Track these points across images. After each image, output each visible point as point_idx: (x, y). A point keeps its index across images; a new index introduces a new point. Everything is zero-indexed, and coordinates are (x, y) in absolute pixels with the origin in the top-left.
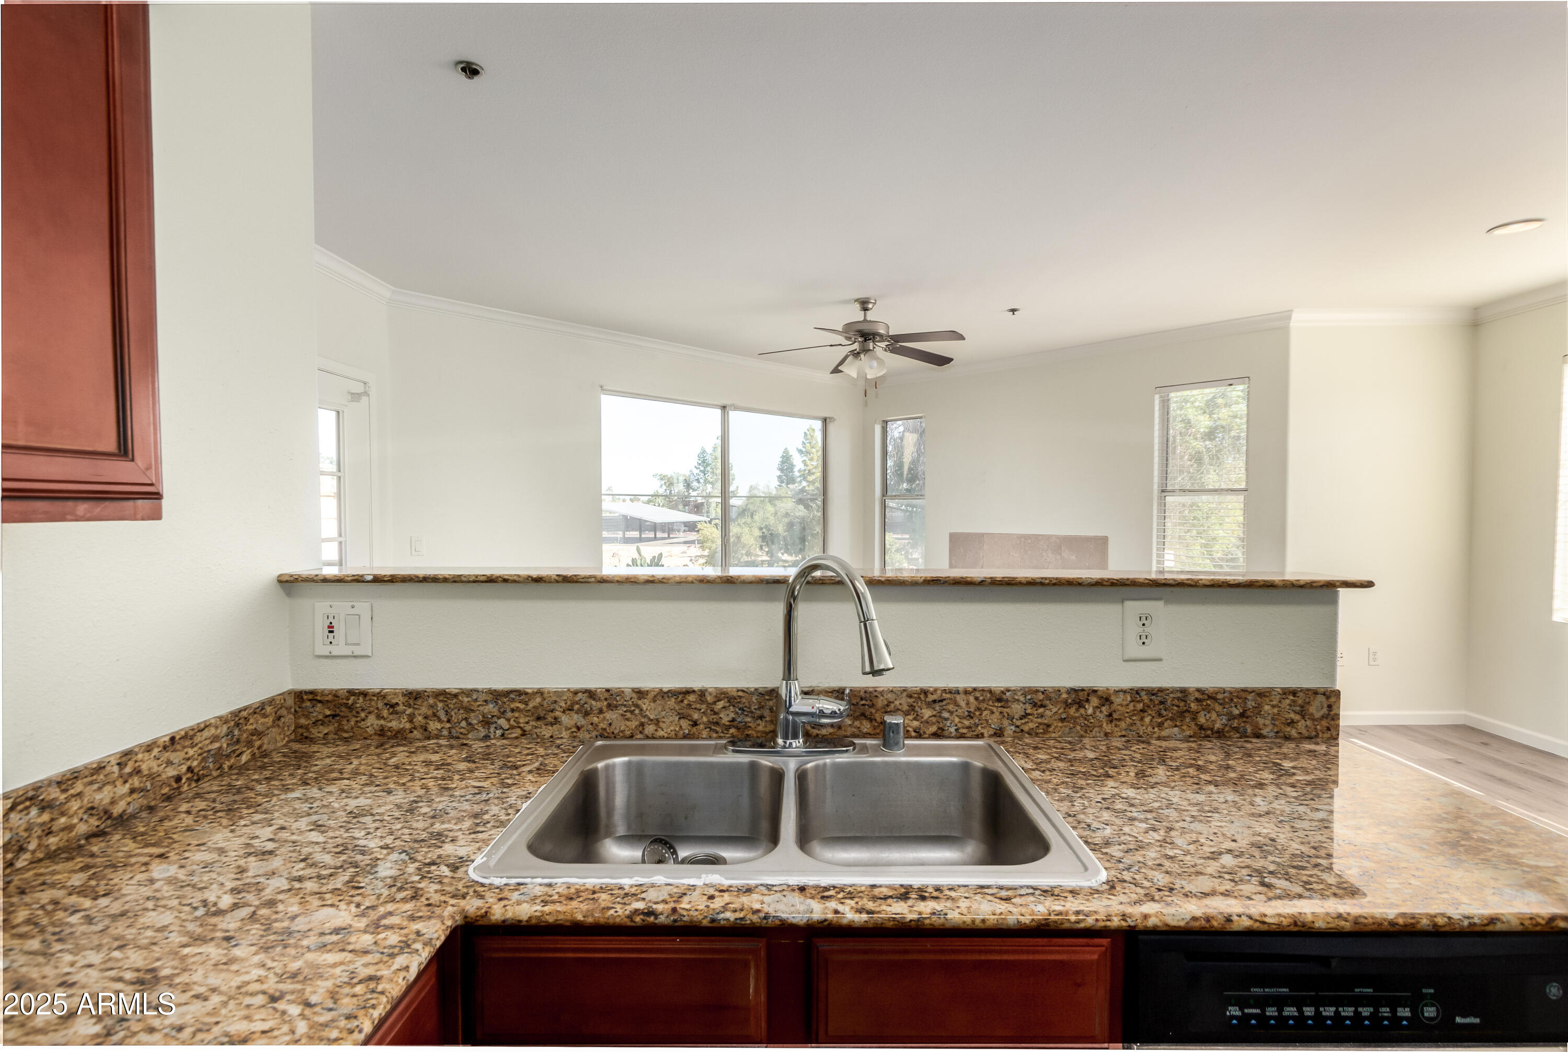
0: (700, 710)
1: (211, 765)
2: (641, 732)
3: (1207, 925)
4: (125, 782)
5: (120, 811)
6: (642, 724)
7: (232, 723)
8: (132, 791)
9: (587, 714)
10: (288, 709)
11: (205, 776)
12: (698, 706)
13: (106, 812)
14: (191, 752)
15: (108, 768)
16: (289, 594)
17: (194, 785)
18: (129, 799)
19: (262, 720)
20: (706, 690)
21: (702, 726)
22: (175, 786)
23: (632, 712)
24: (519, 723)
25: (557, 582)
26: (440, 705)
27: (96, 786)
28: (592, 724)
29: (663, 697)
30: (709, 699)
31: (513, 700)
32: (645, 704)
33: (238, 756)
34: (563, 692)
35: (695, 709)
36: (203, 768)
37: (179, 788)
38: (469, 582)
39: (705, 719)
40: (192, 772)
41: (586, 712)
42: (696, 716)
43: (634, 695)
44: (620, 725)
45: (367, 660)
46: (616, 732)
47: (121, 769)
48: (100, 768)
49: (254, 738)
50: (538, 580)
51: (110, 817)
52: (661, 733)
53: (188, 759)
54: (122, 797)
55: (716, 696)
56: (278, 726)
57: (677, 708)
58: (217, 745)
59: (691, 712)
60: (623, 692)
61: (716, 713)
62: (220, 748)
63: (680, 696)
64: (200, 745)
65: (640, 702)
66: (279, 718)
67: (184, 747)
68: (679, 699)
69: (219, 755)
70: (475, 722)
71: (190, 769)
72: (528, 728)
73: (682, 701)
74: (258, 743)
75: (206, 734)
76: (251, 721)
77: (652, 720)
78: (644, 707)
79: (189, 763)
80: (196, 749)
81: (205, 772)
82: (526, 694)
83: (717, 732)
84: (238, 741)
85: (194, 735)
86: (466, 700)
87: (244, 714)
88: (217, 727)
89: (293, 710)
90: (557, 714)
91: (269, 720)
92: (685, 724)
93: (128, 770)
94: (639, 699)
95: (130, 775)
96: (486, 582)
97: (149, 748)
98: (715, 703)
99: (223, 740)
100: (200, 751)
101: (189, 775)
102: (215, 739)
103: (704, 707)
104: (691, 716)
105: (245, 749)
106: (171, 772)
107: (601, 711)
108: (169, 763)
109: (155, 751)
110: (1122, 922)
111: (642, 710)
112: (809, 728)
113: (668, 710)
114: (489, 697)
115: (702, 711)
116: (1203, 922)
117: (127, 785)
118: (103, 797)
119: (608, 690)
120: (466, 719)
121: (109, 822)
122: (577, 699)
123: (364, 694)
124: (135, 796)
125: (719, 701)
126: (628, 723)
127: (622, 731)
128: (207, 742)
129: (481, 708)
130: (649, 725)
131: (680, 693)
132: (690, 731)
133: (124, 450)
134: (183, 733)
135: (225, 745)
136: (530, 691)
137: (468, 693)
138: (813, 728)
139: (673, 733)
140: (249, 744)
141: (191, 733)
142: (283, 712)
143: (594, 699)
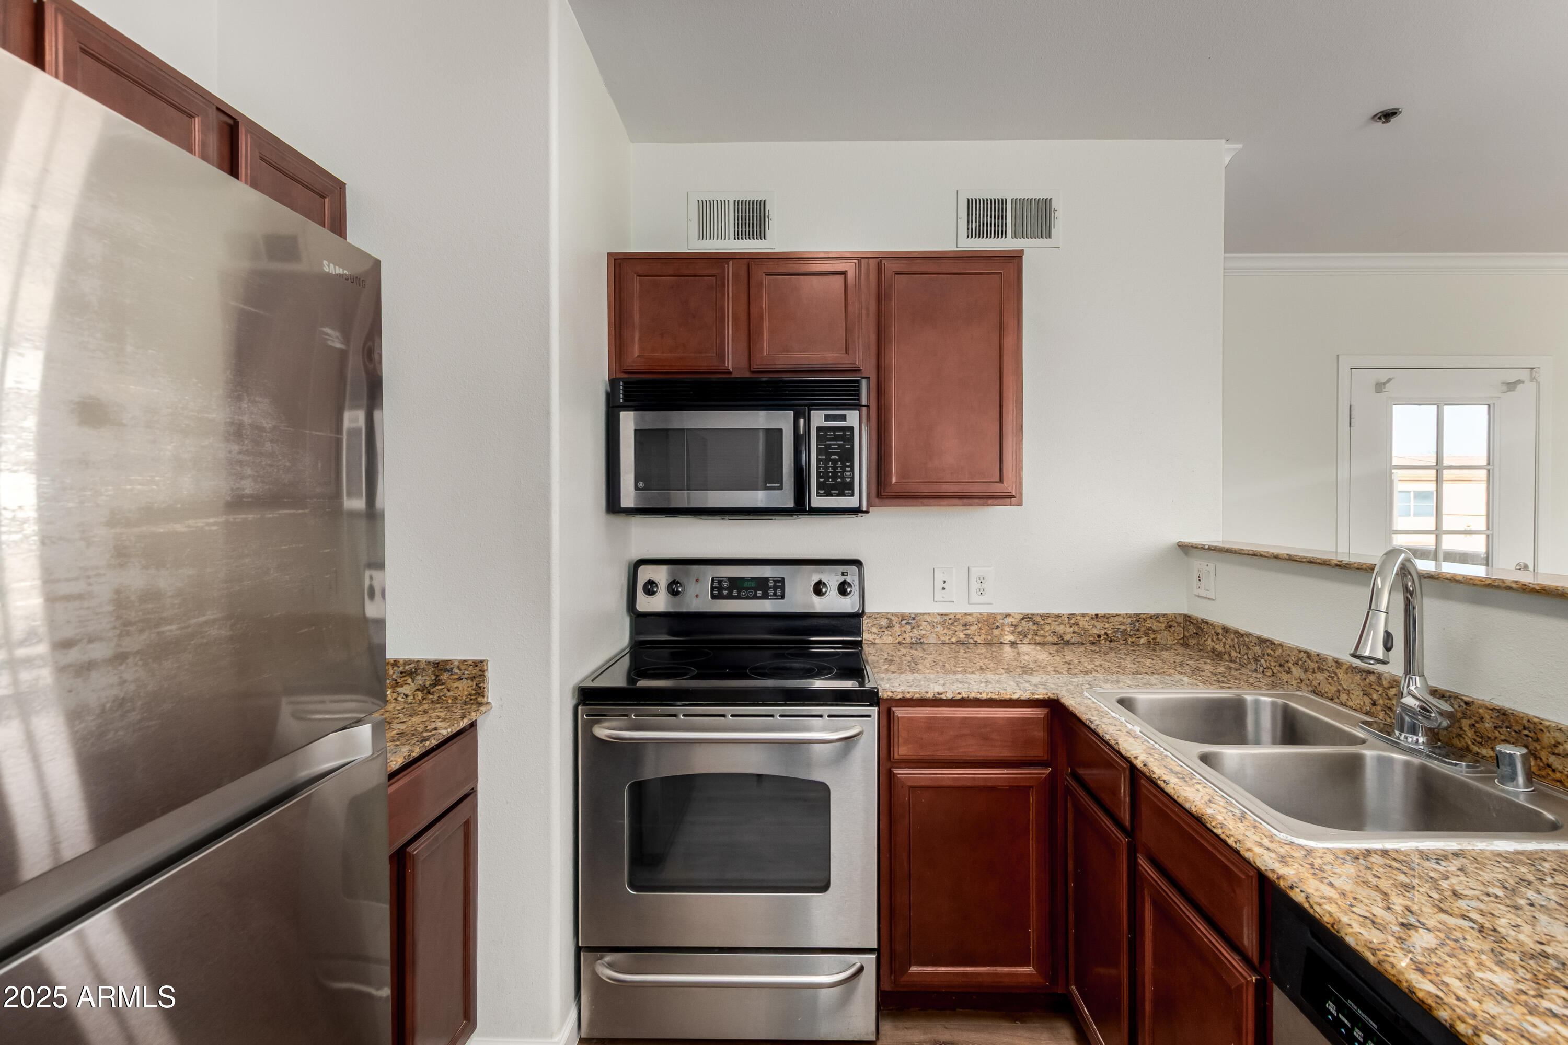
0: (1378, 691)
1: (1119, 636)
2: (1338, 698)
3: (1276, 881)
4: (1071, 627)
5: (1068, 639)
6: (1339, 691)
7: (1135, 619)
8: (1074, 632)
9: (1306, 671)
10: (1179, 624)
11: (1115, 641)
12: (1377, 687)
13: (1061, 637)
14: (1107, 626)
15: (1063, 618)
16: (1186, 554)
17: (1108, 642)
18: (1072, 635)
19: (1157, 624)
20: (1382, 674)
21: (1379, 708)
22: (1097, 639)
23: (1332, 678)
24: (1270, 665)
25: (1286, 559)
26: (1236, 640)
27: (1057, 623)
28: (1309, 680)
29: (1352, 671)
30: (1385, 683)
31: (1268, 647)
32: (1341, 673)
33: (1138, 638)
34: (1293, 649)
35: (1375, 689)
36: (1114, 636)
37: (1099, 641)
38: (1248, 555)
39: (1381, 702)
40: (1107, 635)
41: (1305, 669)
42: (1375, 696)
43: (1334, 664)
44: (1325, 687)
45: (1210, 602)
46: (1323, 691)
47: (1069, 620)
48: (1059, 616)
49: (1150, 632)
50: (1276, 557)
51: (1063, 639)
52: (1350, 703)
53: (1105, 628)
54: (1069, 633)
55: (1389, 682)
56: (1169, 631)
57: (1362, 684)
58: (1124, 627)
59: (1372, 691)
60: (1327, 658)
61: (1389, 699)
62: (1126, 630)
63: (1364, 674)
64: (1112, 624)
65: (1337, 671)
66: (1171, 627)
67: (1103, 622)
68: (1363, 676)
69: (1124, 632)
70: (1250, 657)
71: (1106, 633)
72: (1275, 671)
73: (1365, 679)
74: (1152, 636)
75: (1116, 619)
76: (1148, 622)
77: (1345, 690)
78: (1340, 676)
79: (1106, 630)
80: (1110, 625)
81: (1115, 639)
82: (1275, 644)
83: (1390, 718)
84: (1138, 630)
85: (1110, 617)
86: (1247, 640)
87: (1144, 616)
88: (1124, 618)
89: (1182, 625)
90: (1290, 665)
91: (1163, 626)
92: (1367, 701)
93: (1072, 621)
94: (1337, 668)
95: (1074, 624)
96: (1252, 555)
97: (1084, 615)
98: (1389, 688)
99: (1128, 626)
100: (1112, 627)
101: (1106, 637)
102: (1122, 624)
103: (1380, 689)
104: (1371, 695)
105: (1143, 636)
106: (1095, 631)
107: (1314, 672)
108: (1094, 626)
109: (1087, 618)
110: (1234, 843)
111: (1338, 678)
112: (1469, 743)
113: (1356, 684)
114: (1257, 641)
115: (1379, 693)
116: (1275, 877)
117: (1072, 629)
118: (1060, 629)
119: (1318, 655)
120: (1247, 654)
121: (1062, 641)
122: (1301, 656)
123: (1207, 623)
124: (1075, 635)
125: (1392, 687)
126: (1330, 687)
127: (1327, 693)
128: (1117, 623)
129: (1253, 648)
130: (1343, 693)
131: (1364, 671)
132: (1370, 709)
133: (1001, 481)
134: (1103, 615)
135: (1129, 629)
136: (1276, 642)
137: (1249, 635)
138: (1474, 744)
139: (1359, 706)
140: (1146, 634)
141: (1108, 616)
142: (1174, 624)
143: (1310, 660)
